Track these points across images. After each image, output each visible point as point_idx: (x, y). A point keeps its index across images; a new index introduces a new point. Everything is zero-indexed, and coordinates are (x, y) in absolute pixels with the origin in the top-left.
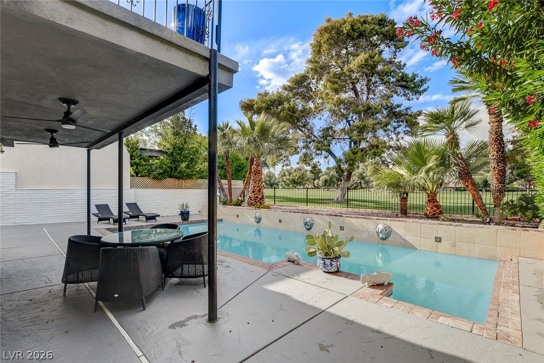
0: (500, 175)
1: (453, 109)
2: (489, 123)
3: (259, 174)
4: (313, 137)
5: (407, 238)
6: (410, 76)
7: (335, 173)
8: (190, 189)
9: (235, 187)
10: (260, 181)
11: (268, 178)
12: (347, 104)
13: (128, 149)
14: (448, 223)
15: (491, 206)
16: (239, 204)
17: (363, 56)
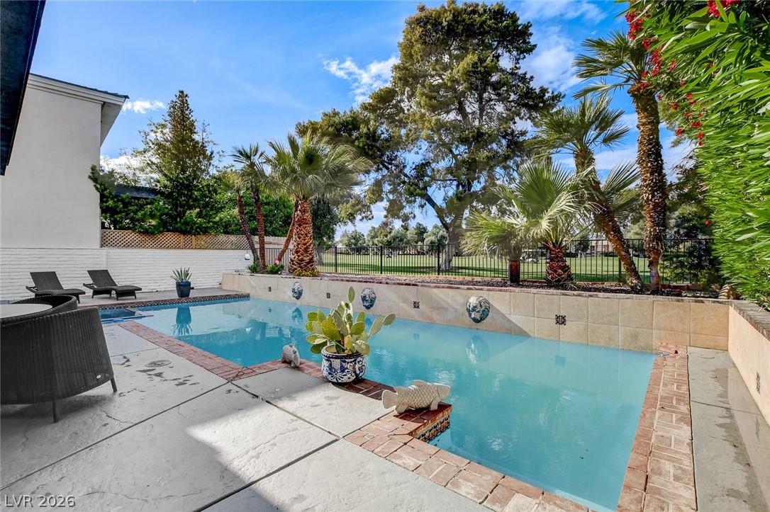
0: (657, 212)
1: (584, 109)
2: (638, 127)
3: (305, 225)
4: (403, 177)
5: (513, 318)
6: (537, 91)
7: (445, 233)
8: (205, 249)
9: (271, 246)
10: (306, 235)
11: (353, 241)
12: (450, 128)
13: (95, 186)
14: (575, 293)
15: (646, 274)
16: (276, 271)
17: (471, 58)
